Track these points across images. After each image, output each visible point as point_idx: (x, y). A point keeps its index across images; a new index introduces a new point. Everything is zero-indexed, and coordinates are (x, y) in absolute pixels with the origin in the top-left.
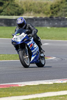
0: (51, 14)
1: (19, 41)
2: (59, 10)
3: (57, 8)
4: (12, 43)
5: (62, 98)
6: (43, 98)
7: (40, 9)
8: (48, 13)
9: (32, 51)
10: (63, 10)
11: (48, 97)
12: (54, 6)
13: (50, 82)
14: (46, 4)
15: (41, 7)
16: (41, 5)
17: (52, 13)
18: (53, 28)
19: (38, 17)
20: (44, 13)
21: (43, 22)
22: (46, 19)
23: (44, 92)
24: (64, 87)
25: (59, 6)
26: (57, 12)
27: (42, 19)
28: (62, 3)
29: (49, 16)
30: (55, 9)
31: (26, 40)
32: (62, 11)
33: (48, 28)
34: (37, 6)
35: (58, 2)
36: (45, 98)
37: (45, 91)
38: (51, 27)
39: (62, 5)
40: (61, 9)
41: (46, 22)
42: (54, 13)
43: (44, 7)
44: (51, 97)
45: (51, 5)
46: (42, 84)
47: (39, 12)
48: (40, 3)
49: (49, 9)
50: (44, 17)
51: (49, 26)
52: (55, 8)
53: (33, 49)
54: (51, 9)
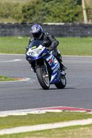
0: (23, 18)
1: (36, 55)
2: (34, 13)
3: (32, 10)
4: (27, 58)
5: (39, 134)
6: (14, 134)
7: (8, 11)
8: (20, 17)
9: (53, 68)
10: (40, 13)
11: (20, 134)
12: (27, 8)
13: (23, 113)
14: (17, 5)
15: (9, 9)
16: (9, 7)
17: (25, 17)
18: (26, 38)
19: (6, 23)
20: (13, 17)
21: (12, 30)
22: (17, 26)
23: (15, 127)
24: (43, 120)
25: (34, 7)
26: (31, 15)
27: (11, 26)
28: (38, 3)
29: (20, 21)
30: (29, 12)
31: (44, 54)
32: (38, 15)
33: (19, 38)
34: (3, 8)
35: (33, 2)
36: (16, 134)
37: (15, 125)
38: (24, 37)
39: (38, 6)
40: (38, 11)
41: (16, 30)
42: (28, 17)
43: (14, 9)
44: (24, 133)
45: (24, 7)
46: (11, 116)
47: (6, 16)
48: (8, 4)
49: (21, 12)
50: (13, 23)
51: (21, 35)
52: (29, 10)
53: (53, 65)
54: (24, 11)
